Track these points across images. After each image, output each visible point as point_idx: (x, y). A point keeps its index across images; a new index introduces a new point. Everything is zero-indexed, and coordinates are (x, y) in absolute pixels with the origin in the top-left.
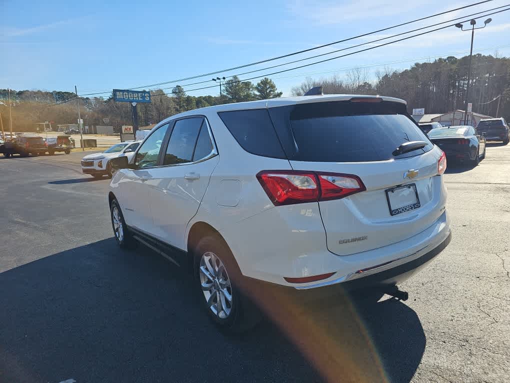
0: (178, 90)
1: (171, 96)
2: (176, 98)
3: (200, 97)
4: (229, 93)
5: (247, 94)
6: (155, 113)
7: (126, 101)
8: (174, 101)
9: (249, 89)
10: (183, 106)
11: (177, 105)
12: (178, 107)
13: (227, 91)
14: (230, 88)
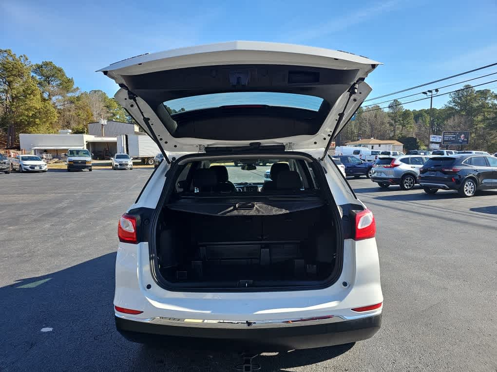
0: (395, 105)
1: (387, 110)
2: (392, 113)
3: (422, 110)
4: (457, 104)
5: (482, 103)
6: (368, 129)
9: (486, 98)
10: (399, 120)
11: (392, 120)
13: (454, 102)
14: (460, 98)
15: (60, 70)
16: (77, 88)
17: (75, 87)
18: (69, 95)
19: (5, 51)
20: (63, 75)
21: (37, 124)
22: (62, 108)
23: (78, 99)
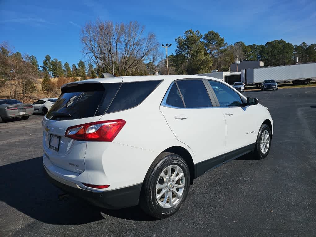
15: (217, 34)
16: (226, 43)
17: (225, 43)
18: (221, 48)
19: (189, 31)
20: (219, 37)
21: (202, 69)
22: (217, 57)
23: (226, 50)
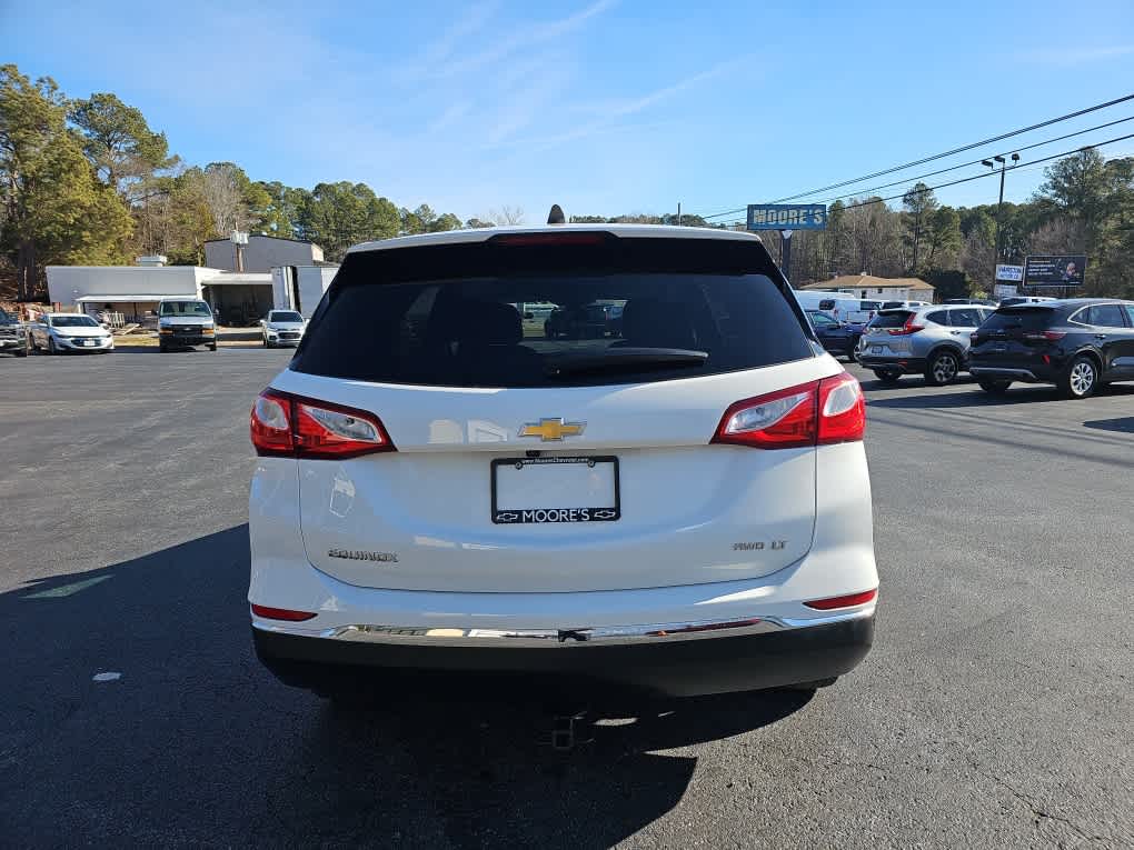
1: (899, 208)
2: (911, 214)
3: (979, 208)
4: (1062, 191)
5: (1119, 191)
6: (854, 252)
7: (772, 228)
8: (904, 222)
9: (1128, 179)
10: (926, 231)
11: (910, 230)
12: (912, 235)
13: (1054, 188)
14: (1068, 178)
15: (134, 115)
16: (177, 158)
17: (169, 154)
18: (158, 174)
19: (4, 70)
20: (142, 127)
21: (87, 244)
22: (143, 206)
23: (179, 183)
